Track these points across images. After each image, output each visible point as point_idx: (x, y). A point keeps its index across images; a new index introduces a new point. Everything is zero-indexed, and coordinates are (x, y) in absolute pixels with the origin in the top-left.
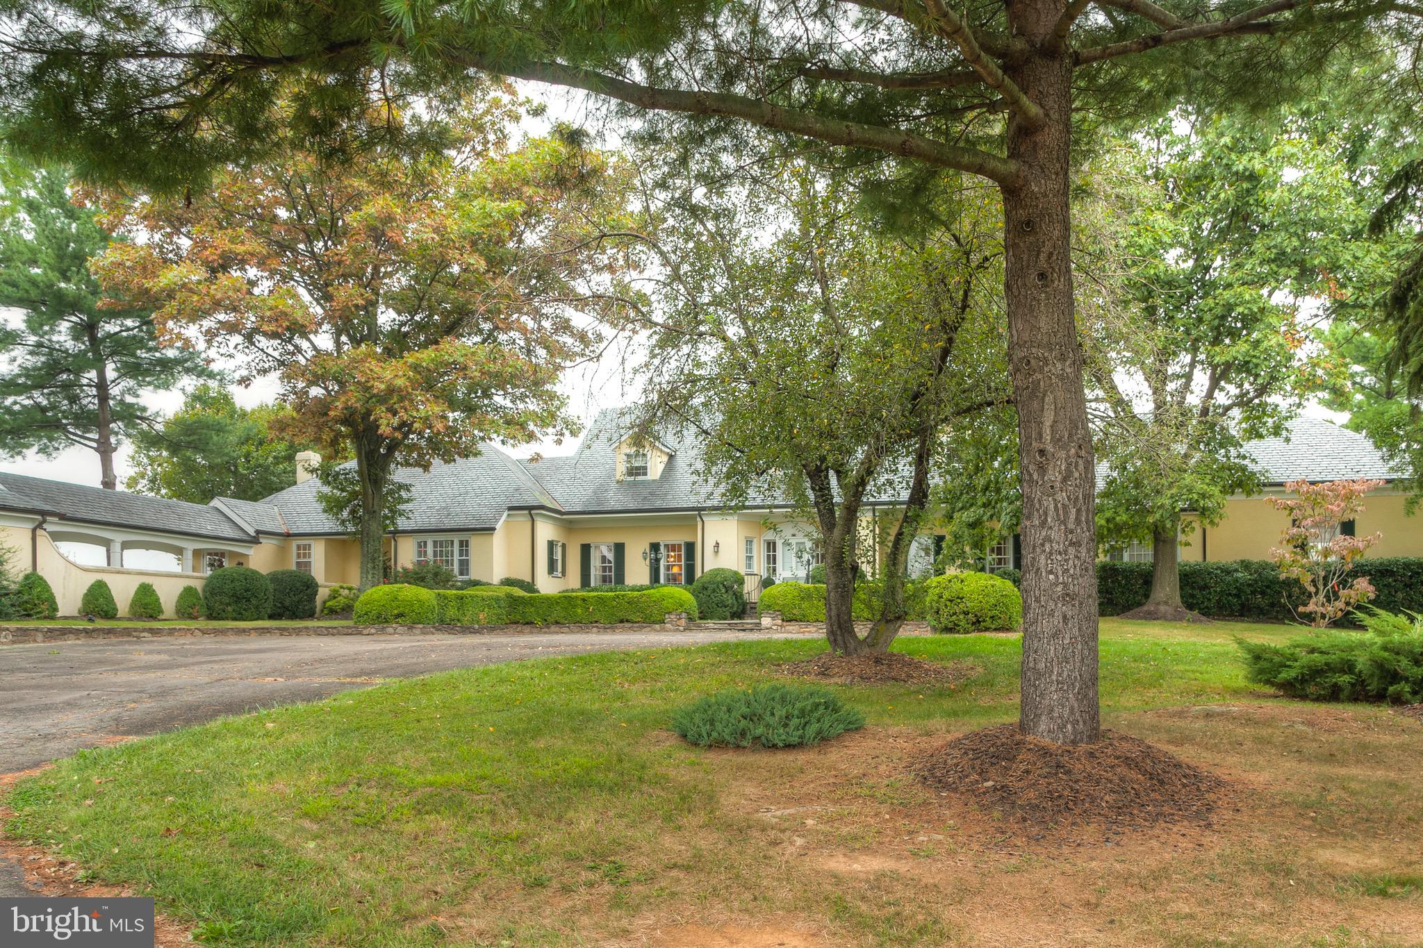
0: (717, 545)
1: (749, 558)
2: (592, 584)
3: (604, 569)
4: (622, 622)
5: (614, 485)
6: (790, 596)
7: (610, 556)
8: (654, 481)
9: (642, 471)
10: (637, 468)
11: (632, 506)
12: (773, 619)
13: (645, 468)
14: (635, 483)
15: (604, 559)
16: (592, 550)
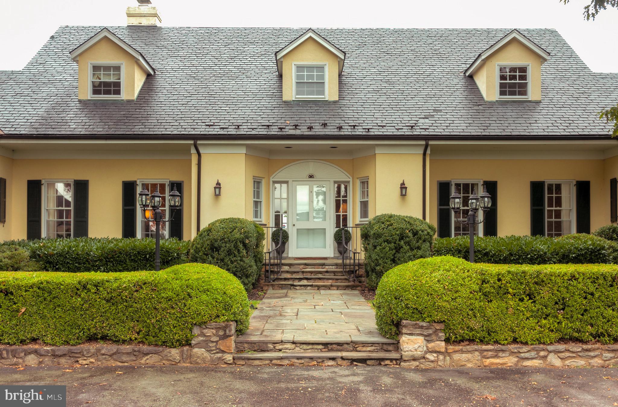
0: (218, 186)
1: (257, 204)
2: (44, 235)
3: (60, 214)
4: (92, 339)
5: (74, 105)
6: (464, 292)
7: (68, 196)
8: (129, 102)
9: (115, 88)
10: (107, 84)
11: (100, 130)
12: (428, 339)
13: (117, 85)
14: (104, 104)
15: (60, 200)
16: (44, 189)
